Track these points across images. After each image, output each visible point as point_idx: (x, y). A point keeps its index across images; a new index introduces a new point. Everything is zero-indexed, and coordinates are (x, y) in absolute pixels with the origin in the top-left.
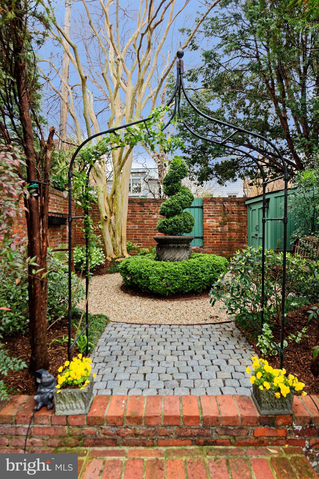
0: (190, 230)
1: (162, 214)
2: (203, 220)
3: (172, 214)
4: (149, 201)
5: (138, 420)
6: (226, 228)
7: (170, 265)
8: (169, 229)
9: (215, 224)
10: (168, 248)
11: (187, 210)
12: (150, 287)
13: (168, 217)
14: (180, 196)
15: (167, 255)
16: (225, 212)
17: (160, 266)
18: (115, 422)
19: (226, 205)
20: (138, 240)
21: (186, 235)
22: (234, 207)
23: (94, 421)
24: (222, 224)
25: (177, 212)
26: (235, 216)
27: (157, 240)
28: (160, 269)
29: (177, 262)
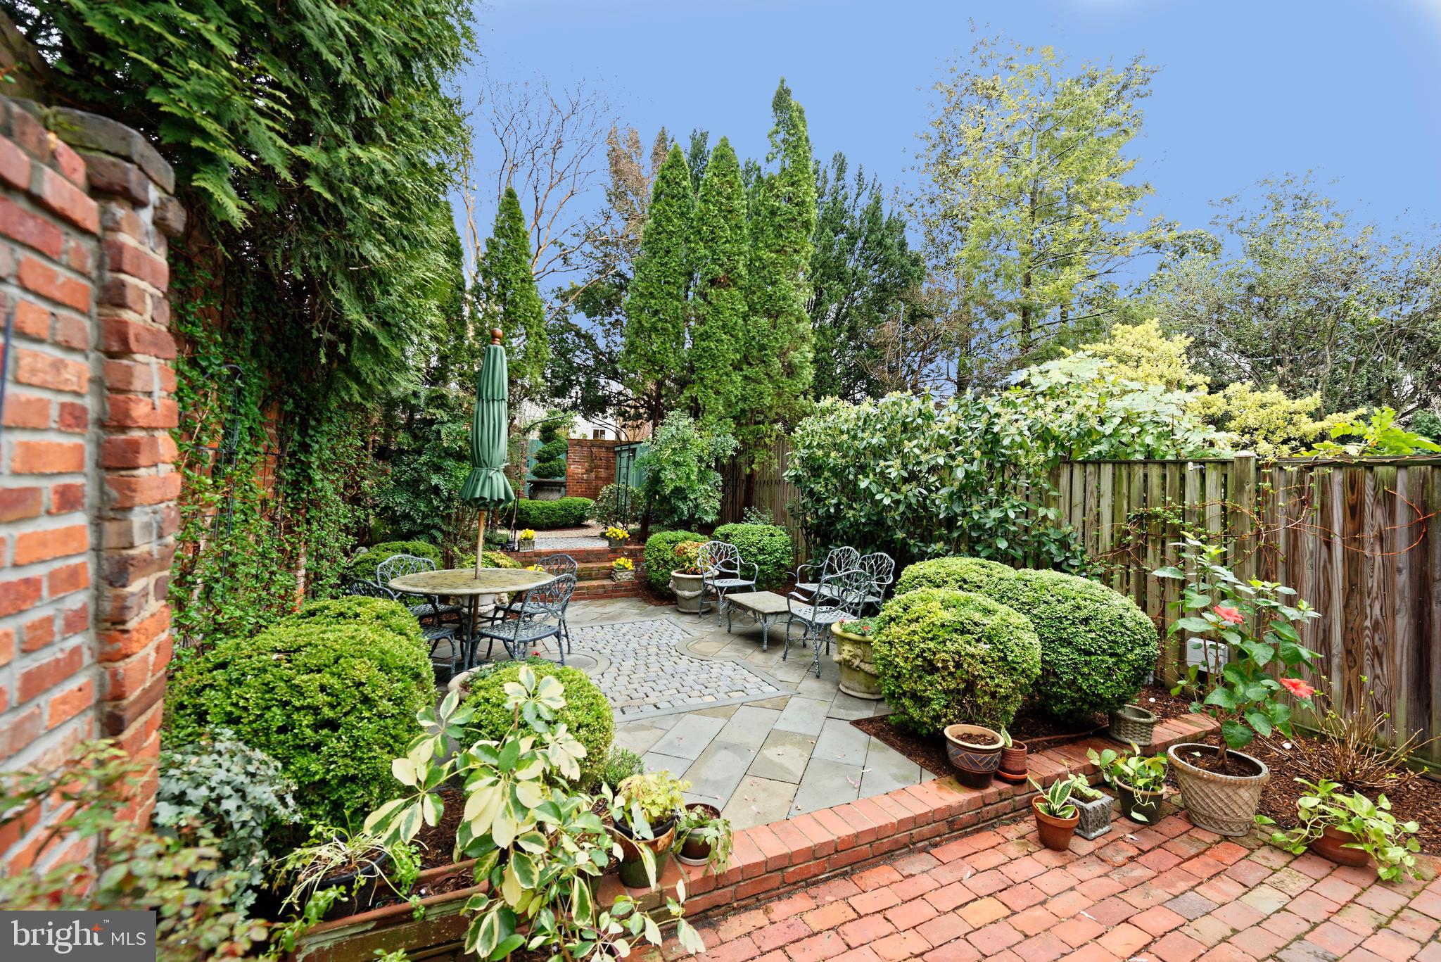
0: (564, 475)
1: (538, 459)
3: (548, 460)
5: (557, 553)
6: (593, 475)
7: (545, 503)
8: (544, 472)
9: (580, 471)
10: (542, 490)
12: (531, 521)
13: (543, 463)
14: (556, 444)
15: (541, 495)
16: (592, 457)
17: (537, 504)
18: (547, 554)
19: (594, 450)
21: (558, 479)
22: (603, 453)
23: (538, 554)
24: (589, 471)
25: (550, 459)
26: (603, 463)
27: (532, 482)
29: (552, 501)
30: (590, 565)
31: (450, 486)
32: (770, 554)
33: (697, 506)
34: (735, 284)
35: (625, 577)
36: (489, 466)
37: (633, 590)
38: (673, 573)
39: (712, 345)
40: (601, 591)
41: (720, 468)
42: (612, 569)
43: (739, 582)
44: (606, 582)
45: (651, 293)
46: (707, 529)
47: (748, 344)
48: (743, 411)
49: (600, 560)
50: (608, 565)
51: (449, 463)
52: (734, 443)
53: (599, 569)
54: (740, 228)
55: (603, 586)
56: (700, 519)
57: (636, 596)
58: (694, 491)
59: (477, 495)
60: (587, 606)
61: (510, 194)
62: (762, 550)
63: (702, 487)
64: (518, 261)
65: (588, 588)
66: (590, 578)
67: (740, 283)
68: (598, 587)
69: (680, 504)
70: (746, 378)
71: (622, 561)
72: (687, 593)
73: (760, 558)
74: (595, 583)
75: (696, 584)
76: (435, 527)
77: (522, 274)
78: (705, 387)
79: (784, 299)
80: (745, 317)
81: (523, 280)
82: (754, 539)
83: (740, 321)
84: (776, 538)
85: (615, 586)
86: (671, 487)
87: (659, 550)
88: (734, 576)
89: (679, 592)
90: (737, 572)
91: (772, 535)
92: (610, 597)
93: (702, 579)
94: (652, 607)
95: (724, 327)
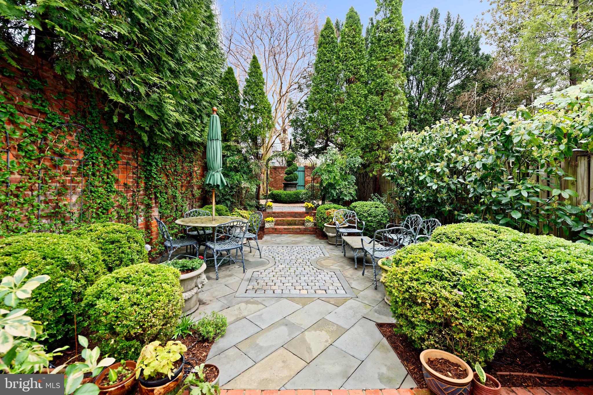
0: (297, 180)
1: (286, 174)
2: (305, 177)
3: (290, 174)
4: (279, 168)
5: (282, 213)
6: (315, 181)
7: (288, 192)
8: (289, 179)
9: (310, 179)
10: (288, 187)
11: (295, 172)
13: (288, 175)
14: (293, 167)
15: (288, 189)
17: (285, 192)
18: (278, 213)
20: (274, 187)
21: (295, 182)
23: (274, 213)
25: (292, 173)
27: (284, 184)
28: (285, 193)
29: (291, 191)
30: (296, 219)
31: (231, 182)
32: (375, 217)
33: (341, 192)
34: (359, 80)
35: (310, 225)
36: (213, 170)
37: (313, 231)
38: (325, 225)
39: (348, 113)
40: (298, 230)
41: (354, 173)
42: (304, 221)
43: (356, 231)
44: (301, 227)
45: (318, 92)
46: (347, 204)
47: (368, 111)
48: (367, 145)
49: (301, 217)
50: (303, 219)
51: (233, 173)
52: (360, 160)
53: (299, 221)
54: (361, 51)
55: (299, 229)
56: (343, 199)
57: (315, 234)
58: (339, 185)
59: (207, 183)
60: (290, 236)
61: (254, 57)
62: (370, 215)
63: (343, 183)
64: (257, 86)
65: (292, 229)
66: (295, 224)
67: (362, 79)
68: (297, 229)
69: (333, 191)
70: (368, 128)
71: (308, 217)
72: (331, 234)
73: (369, 219)
74: (296, 227)
75: (335, 231)
76: (228, 199)
77: (259, 91)
78: (345, 134)
79: (386, 84)
80: (366, 97)
81: (260, 94)
82: (366, 209)
83: (363, 99)
84: (379, 209)
85: (305, 229)
86: (326, 182)
87: (321, 213)
88: (354, 227)
89: (327, 234)
90: (356, 225)
91: (376, 207)
92: (303, 234)
93: (335, 228)
94: (318, 240)
95: (353, 102)
